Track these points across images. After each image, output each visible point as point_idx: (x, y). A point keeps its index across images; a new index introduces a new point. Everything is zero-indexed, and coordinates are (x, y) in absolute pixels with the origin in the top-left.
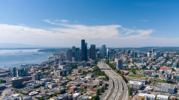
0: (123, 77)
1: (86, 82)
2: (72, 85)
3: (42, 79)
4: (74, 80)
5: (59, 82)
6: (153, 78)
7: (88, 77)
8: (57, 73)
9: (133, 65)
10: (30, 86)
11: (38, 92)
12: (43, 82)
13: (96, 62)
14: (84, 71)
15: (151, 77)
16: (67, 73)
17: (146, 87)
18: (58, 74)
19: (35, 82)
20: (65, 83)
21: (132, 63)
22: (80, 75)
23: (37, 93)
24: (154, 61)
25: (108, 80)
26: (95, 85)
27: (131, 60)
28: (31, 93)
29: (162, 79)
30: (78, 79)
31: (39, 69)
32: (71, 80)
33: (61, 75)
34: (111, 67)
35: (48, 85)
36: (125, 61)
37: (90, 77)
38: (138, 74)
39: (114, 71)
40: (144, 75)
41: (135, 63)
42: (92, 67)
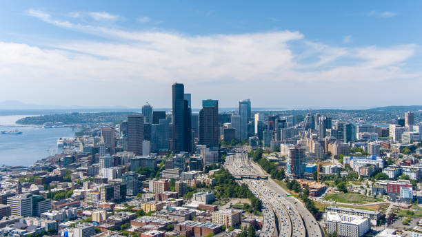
0: (306, 201)
1: (190, 217)
2: (148, 226)
3: (48, 214)
4: (153, 212)
5: (104, 218)
6: (404, 204)
7: (197, 202)
8: (97, 191)
9: (339, 166)
12: (50, 222)
13: (220, 157)
14: (182, 185)
15: (396, 204)
16: (130, 192)
17: (379, 232)
18: (99, 195)
19: (25, 222)
20: (124, 222)
21: (336, 157)
22: (170, 196)
24: (409, 154)
25: (261, 211)
26: (220, 225)
27: (333, 148)
30: (165, 207)
31: (32, 181)
32: (142, 213)
33: (108, 198)
34: (269, 172)
35: (68, 230)
36: (313, 151)
37: (204, 203)
38: (356, 193)
39: (280, 185)
40: (375, 197)
41: (345, 157)
42: (207, 171)
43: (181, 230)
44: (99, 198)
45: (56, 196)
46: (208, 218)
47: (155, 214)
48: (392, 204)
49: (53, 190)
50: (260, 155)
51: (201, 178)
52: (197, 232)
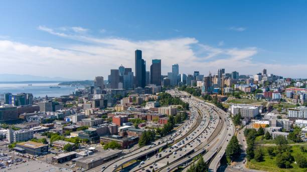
0: (216, 103)
1: (145, 111)
3: (60, 110)
4: (122, 110)
5: (92, 113)
6: (276, 102)
7: (149, 106)
9: (233, 89)
10: (34, 119)
11: (47, 126)
12: (60, 114)
15: (271, 102)
16: (109, 104)
18: (91, 105)
19: (46, 114)
20: (103, 114)
21: (230, 86)
22: (132, 105)
23: (45, 128)
24: (269, 85)
25: (189, 109)
26: (163, 114)
28: (35, 128)
29: (295, 104)
30: (129, 108)
32: (115, 111)
33: (96, 106)
34: (191, 94)
35: (70, 118)
36: (216, 83)
37: (153, 107)
38: (246, 98)
39: (199, 98)
40: (258, 100)
41: (235, 85)
42: (155, 94)
43: (138, 117)
44: (91, 107)
45: (67, 106)
46: (156, 112)
48: (269, 103)
49: (66, 104)
50: (185, 87)
51: (151, 96)
52: (149, 118)
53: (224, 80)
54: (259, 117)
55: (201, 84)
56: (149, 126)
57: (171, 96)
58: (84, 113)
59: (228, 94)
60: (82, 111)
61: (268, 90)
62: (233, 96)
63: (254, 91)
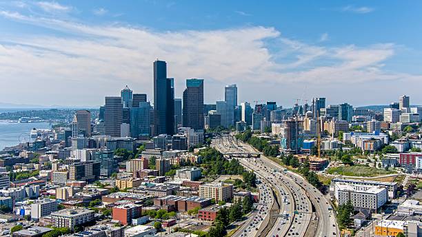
0: (306, 175)
1: (173, 192)
2: (123, 201)
3: (3, 191)
4: (130, 188)
5: (70, 195)
7: (181, 178)
8: (66, 170)
9: (339, 142)
12: (4, 198)
14: (163, 162)
15: (413, 175)
16: (104, 171)
17: (399, 204)
18: (68, 174)
20: (93, 198)
22: (149, 174)
25: (256, 187)
26: (208, 199)
27: (330, 127)
30: (143, 183)
32: (116, 190)
33: (77, 179)
34: (261, 150)
35: (25, 208)
36: (309, 129)
37: (189, 180)
38: (364, 165)
39: (275, 161)
40: (387, 169)
41: (344, 134)
42: (192, 150)
43: (162, 204)
44: (68, 178)
45: (18, 176)
46: (194, 192)
47: (132, 190)
48: (408, 175)
49: (15, 171)
50: (250, 135)
51: (186, 156)
52: (181, 207)
53: (324, 122)
54: (387, 208)
55: (279, 130)
56: (181, 225)
57: (222, 155)
58: (54, 192)
59: (331, 153)
60: (48, 188)
61: (408, 147)
62: (340, 159)
63: (380, 148)
